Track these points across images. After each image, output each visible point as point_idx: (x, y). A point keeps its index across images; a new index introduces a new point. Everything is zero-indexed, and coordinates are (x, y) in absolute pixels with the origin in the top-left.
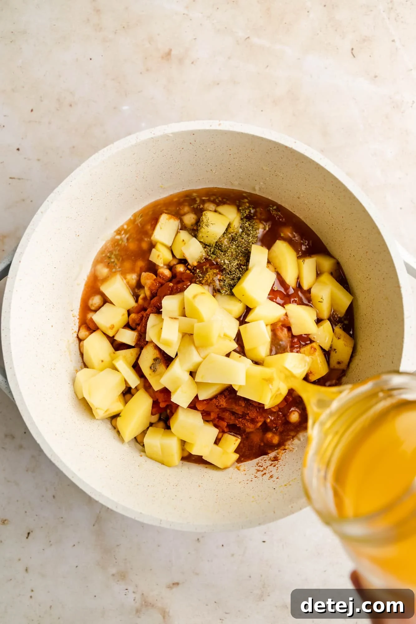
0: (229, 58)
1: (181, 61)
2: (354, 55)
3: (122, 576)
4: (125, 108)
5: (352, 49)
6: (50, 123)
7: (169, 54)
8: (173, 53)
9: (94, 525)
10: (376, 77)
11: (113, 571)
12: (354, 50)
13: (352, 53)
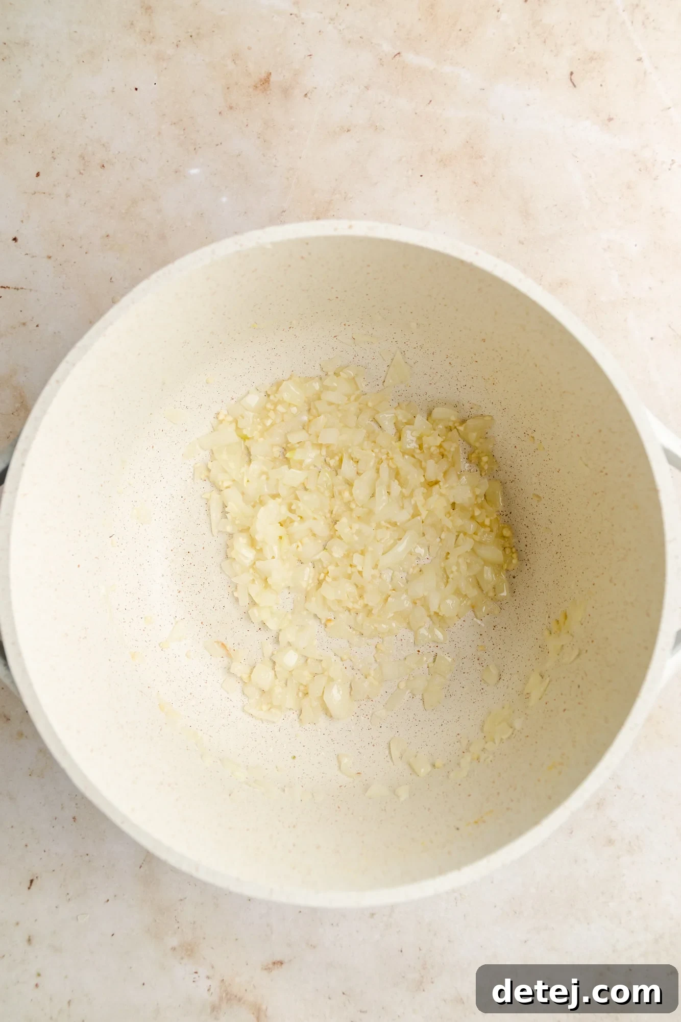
0: (367, 88)
1: (286, 92)
2: (575, 84)
3: (188, 950)
4: (194, 171)
5: (572, 73)
6: (68, 196)
7: (266, 81)
8: (273, 78)
9: (140, 867)
10: (610, 119)
11: (174, 941)
12: (573, 75)
13: (571, 80)
